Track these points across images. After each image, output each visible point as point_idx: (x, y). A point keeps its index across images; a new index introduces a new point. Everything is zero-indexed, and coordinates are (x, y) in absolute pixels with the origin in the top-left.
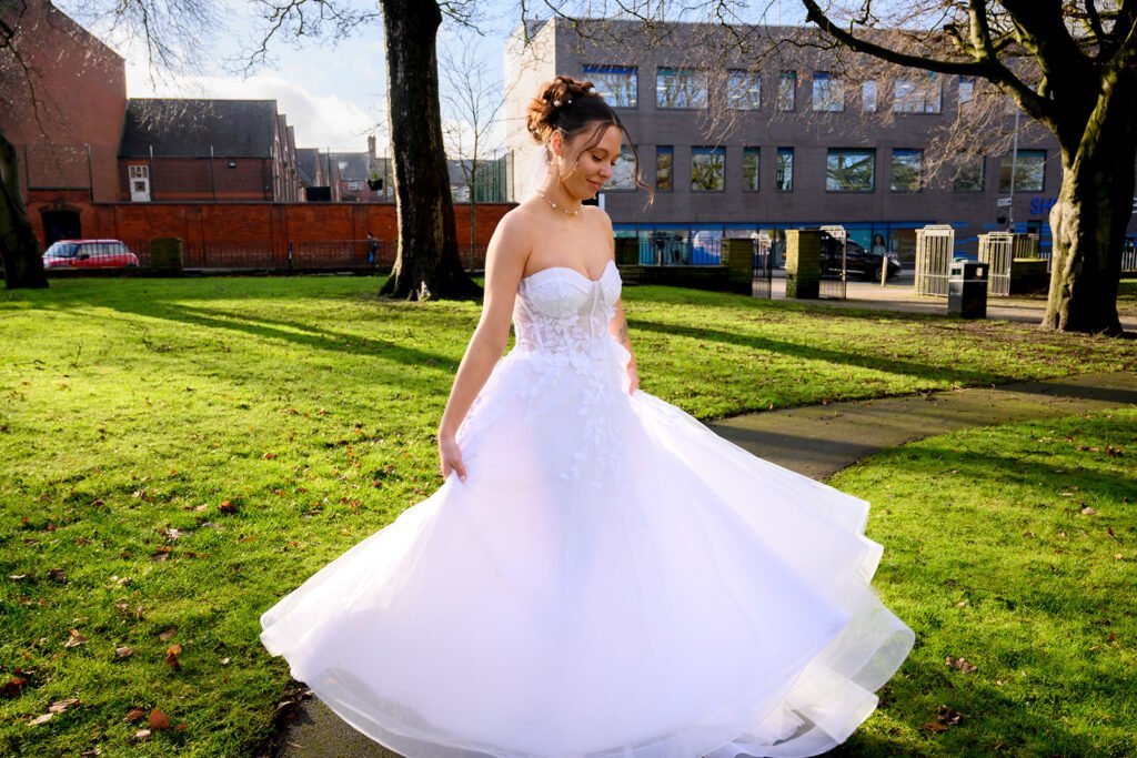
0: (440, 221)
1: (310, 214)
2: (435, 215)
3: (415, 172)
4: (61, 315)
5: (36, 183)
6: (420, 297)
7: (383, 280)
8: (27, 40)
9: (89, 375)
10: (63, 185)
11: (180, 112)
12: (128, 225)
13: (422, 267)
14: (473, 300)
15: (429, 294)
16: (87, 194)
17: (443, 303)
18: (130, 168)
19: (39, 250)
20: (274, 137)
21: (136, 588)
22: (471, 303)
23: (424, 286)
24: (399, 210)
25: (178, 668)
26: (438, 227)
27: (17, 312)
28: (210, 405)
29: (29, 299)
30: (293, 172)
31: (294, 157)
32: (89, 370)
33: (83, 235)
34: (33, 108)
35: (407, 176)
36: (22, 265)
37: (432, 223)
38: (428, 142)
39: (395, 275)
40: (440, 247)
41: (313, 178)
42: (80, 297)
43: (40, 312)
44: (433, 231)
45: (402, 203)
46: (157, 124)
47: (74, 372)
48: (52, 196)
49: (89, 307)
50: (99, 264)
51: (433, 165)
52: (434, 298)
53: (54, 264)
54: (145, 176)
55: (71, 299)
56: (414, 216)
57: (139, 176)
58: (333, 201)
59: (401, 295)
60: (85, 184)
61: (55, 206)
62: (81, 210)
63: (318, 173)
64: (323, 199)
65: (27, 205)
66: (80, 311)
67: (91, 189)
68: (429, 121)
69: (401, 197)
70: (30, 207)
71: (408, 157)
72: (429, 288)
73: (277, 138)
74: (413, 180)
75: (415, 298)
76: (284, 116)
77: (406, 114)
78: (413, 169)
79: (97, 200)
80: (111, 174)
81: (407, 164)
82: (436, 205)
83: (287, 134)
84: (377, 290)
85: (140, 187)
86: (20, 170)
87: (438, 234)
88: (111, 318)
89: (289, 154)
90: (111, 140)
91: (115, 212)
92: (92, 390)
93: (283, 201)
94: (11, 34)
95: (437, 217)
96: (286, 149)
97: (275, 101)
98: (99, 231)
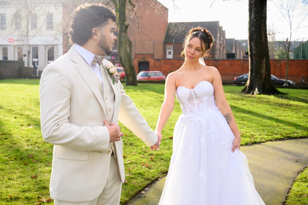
0: (264, 67)
1: (227, 63)
2: (262, 64)
3: (256, 49)
4: (140, 93)
5: (137, 52)
6: (255, 93)
7: (243, 88)
8: (138, 8)
9: (145, 109)
10: (145, 53)
11: (182, 29)
12: (164, 66)
13: (257, 83)
14: (274, 95)
15: (258, 93)
16: (152, 56)
17: (262, 96)
18: (167, 47)
19: (136, 74)
20: (217, 35)
21: (147, 148)
22: (273, 96)
23: (256, 89)
24: (250, 62)
25: (152, 160)
26: (263, 69)
27: (128, 92)
28: (174, 118)
29: (132, 89)
30: (224, 47)
31: (225, 42)
32: (145, 107)
33: (150, 69)
34: (138, 30)
35: (253, 51)
36: (131, 78)
37: (261, 67)
38: (261, 38)
39: (247, 86)
40: (264, 76)
41: (232, 49)
42: (146, 89)
43: (135, 92)
44: (261, 70)
45: (251, 60)
46: (175, 33)
47: (141, 108)
48: (141, 56)
49: (148, 92)
50: (153, 79)
51: (263, 47)
52: (259, 94)
53: (140, 79)
54: (172, 49)
55: (143, 89)
56: (255, 65)
57: (170, 49)
58: (236, 59)
59: (249, 92)
60: (152, 53)
61: (142, 60)
62: (150, 61)
63: (234, 48)
64: (232, 58)
65: (134, 59)
66: (146, 93)
67: (154, 54)
68: (262, 32)
69: (251, 58)
70: (135, 60)
71: (254, 44)
72: (259, 90)
73: (218, 35)
74: (255, 52)
75: (253, 94)
76: (222, 27)
77: (254, 29)
78: (255, 48)
79: (156, 57)
80: (161, 49)
81: (253, 46)
82: (263, 61)
83: (223, 33)
84: (241, 91)
85: (170, 53)
86: (133, 48)
87: (263, 71)
88: (153, 95)
89: (223, 41)
90: (161, 38)
91: (160, 62)
92: (145, 112)
93: (219, 58)
94: (134, 7)
95: (263, 65)
96: (222, 39)
97: (219, 22)
98: (155, 68)
